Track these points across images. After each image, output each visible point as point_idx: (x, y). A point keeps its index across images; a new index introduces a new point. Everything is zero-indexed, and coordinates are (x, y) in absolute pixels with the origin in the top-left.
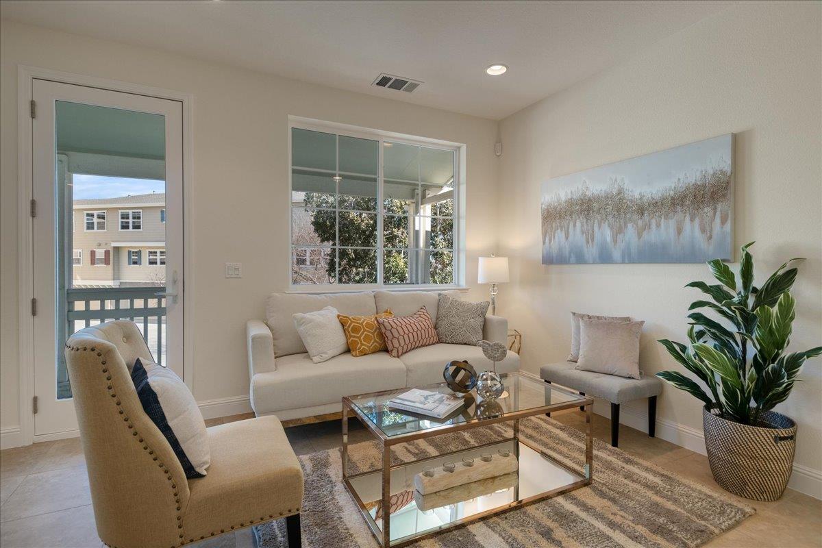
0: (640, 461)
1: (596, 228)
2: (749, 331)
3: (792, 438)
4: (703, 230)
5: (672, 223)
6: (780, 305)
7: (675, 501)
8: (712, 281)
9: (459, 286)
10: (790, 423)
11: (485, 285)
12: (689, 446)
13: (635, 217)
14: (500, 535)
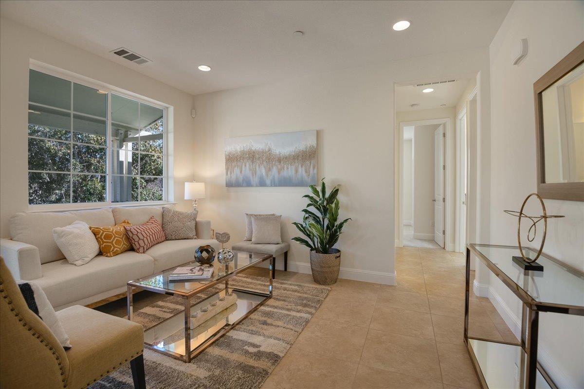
0: (286, 282)
1: (257, 168)
2: (325, 215)
3: (340, 256)
4: (306, 172)
5: (293, 167)
6: (335, 203)
7: (306, 293)
8: (312, 195)
9: (168, 202)
10: (339, 251)
11: (190, 201)
12: (301, 271)
13: (277, 163)
14: (244, 332)
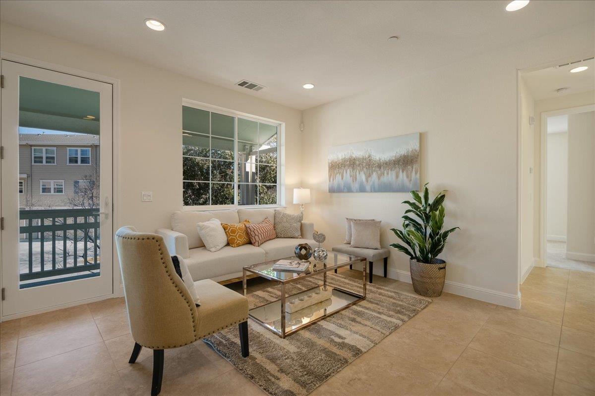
2: (428, 222)
3: (444, 268)
5: (394, 173)
6: (440, 211)
7: (402, 301)
8: (413, 201)
9: (280, 205)
10: (444, 262)
11: (298, 205)
12: (402, 279)
13: (377, 169)
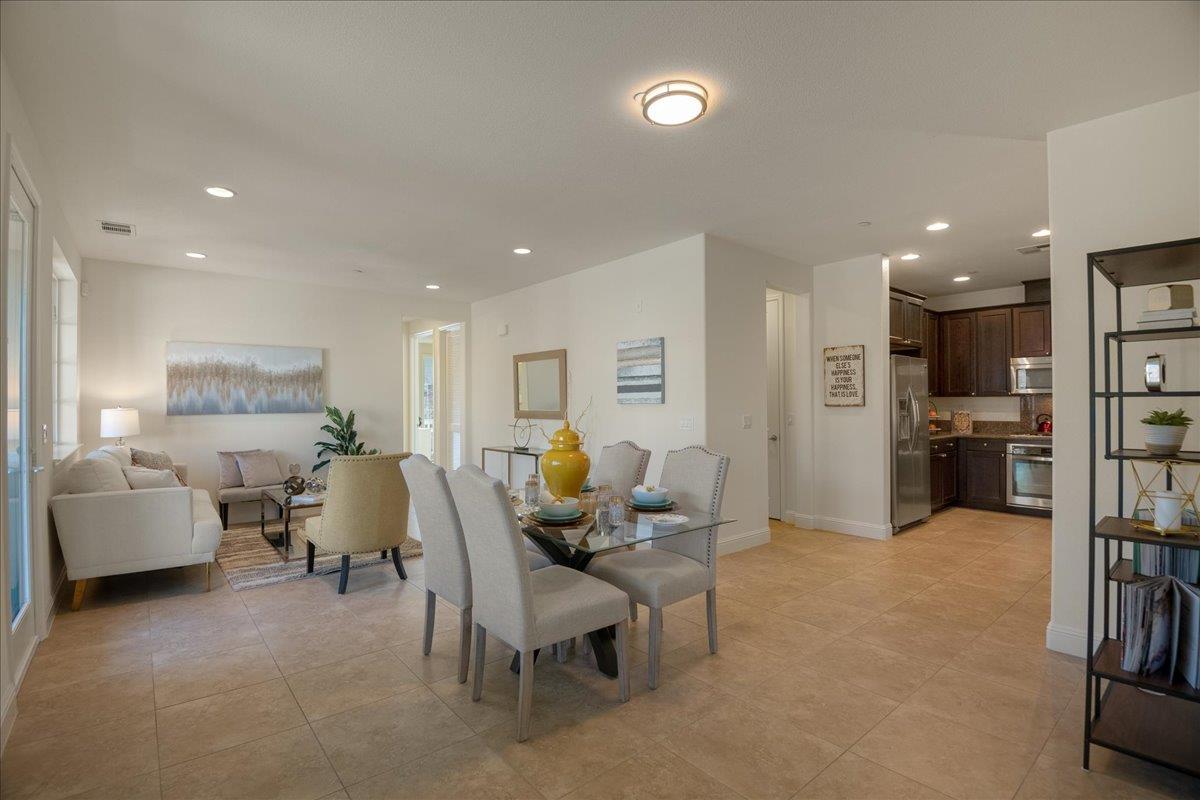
4: (309, 395)
5: (291, 390)
13: (265, 384)
